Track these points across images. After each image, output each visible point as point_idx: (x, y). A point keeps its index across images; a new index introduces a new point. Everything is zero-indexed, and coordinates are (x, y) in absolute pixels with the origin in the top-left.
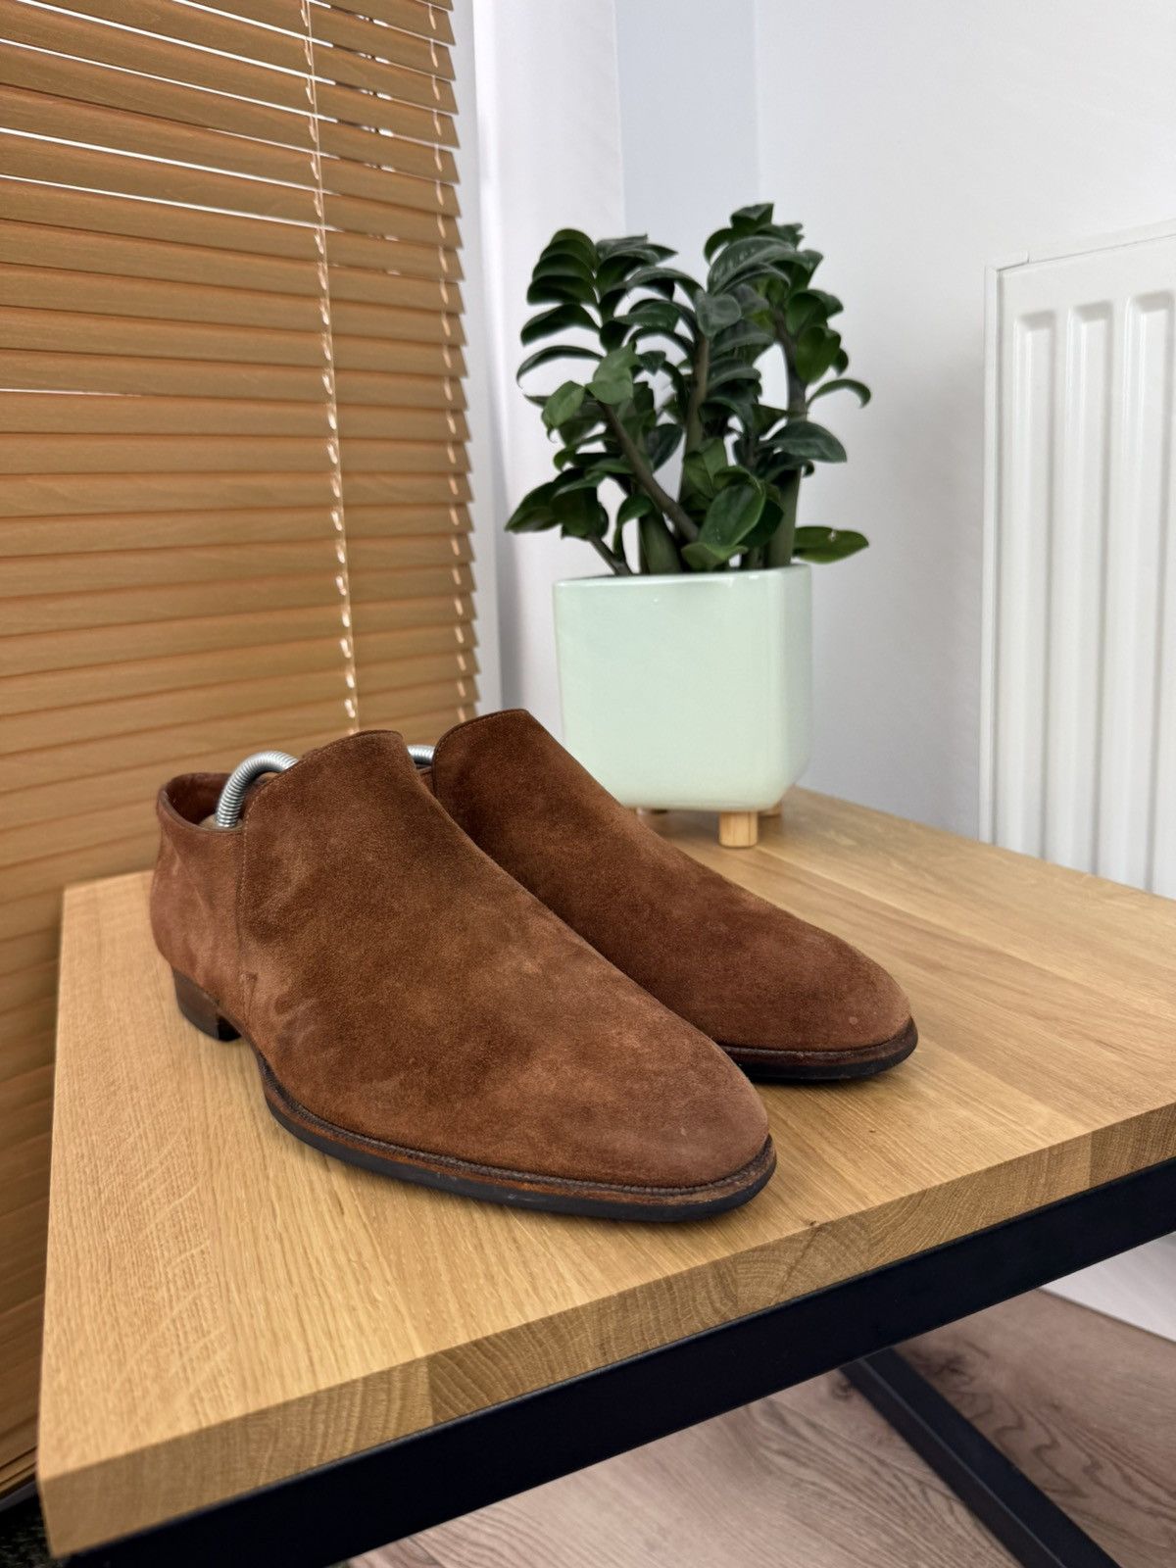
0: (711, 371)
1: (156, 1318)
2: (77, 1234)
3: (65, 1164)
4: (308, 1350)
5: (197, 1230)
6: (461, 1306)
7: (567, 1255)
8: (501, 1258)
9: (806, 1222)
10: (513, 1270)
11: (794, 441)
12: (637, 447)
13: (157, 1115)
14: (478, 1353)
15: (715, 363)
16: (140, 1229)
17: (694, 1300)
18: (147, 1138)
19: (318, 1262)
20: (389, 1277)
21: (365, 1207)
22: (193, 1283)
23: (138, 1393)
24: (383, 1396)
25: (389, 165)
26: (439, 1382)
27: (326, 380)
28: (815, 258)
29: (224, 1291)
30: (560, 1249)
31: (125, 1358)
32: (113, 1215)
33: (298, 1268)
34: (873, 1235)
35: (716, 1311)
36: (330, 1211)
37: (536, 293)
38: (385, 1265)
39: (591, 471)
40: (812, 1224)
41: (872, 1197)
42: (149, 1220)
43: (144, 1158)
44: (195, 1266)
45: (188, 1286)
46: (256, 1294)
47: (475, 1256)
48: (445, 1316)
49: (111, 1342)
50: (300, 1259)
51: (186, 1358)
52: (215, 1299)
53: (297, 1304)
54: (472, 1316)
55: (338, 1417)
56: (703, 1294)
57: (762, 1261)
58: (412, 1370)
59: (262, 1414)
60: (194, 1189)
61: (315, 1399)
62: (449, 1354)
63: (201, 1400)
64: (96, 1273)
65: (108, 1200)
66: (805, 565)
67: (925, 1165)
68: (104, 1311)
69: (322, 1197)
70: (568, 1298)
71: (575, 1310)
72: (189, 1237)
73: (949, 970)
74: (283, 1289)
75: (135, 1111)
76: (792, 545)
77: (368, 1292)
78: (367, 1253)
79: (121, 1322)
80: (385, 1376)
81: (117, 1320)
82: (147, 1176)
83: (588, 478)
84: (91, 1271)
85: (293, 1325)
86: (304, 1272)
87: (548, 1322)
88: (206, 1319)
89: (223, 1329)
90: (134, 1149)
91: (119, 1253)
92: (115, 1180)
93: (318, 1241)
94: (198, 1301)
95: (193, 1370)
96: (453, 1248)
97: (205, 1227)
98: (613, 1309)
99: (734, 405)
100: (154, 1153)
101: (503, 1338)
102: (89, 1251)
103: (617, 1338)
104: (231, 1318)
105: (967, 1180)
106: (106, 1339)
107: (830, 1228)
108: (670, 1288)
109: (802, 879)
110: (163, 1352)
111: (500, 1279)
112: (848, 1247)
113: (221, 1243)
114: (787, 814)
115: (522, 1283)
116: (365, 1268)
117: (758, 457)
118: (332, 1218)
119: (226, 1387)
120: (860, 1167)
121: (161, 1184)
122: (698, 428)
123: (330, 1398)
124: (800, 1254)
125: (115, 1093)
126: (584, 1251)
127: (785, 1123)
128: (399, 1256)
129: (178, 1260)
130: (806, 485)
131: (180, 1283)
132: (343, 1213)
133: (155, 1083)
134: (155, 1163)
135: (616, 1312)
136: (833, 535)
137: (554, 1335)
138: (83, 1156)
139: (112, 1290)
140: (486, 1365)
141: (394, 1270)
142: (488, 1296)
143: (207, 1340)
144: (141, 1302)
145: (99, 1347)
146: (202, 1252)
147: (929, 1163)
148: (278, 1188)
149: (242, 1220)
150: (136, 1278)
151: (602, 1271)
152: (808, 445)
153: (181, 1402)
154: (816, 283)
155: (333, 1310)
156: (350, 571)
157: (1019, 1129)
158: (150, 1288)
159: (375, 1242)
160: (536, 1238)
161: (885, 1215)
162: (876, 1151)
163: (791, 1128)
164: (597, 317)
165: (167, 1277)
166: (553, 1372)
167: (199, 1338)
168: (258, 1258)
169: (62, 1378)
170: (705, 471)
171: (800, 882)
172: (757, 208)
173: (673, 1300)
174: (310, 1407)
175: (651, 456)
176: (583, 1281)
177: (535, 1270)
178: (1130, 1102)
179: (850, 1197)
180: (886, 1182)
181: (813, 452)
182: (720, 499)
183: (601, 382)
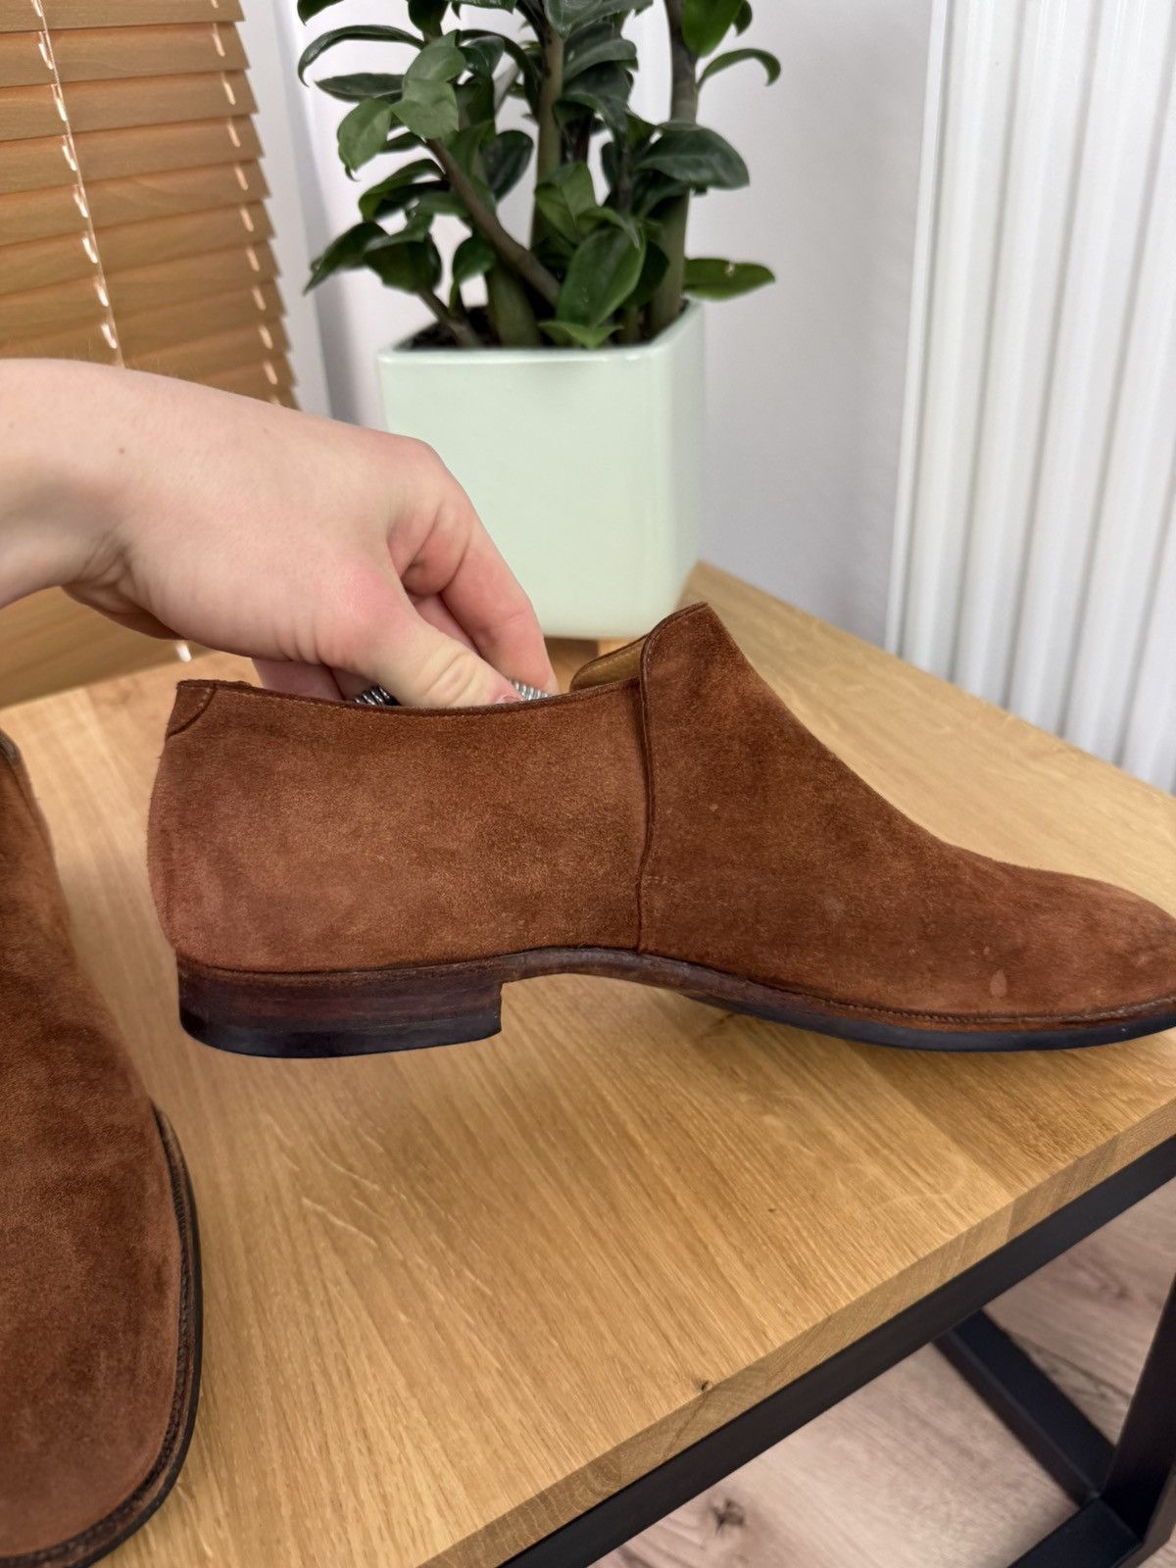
0: (566, 54)
7: (426, 1460)
8: (349, 1467)
9: (698, 1385)
10: (364, 1494)
11: (678, 157)
17: (572, 1496)
30: (418, 1447)
34: (771, 1372)
35: (597, 1493)
40: (704, 1385)
41: (771, 1334)
47: (318, 1467)
56: (582, 1488)
57: (648, 1439)
67: (831, 1270)
70: (427, 1539)
71: (438, 1559)
76: (681, 281)
96: (294, 1453)
99: (601, 110)
105: (875, 1291)
107: (724, 1386)
111: (350, 1504)
112: (744, 1391)
115: (374, 1518)
117: (635, 178)
120: (757, 1278)
122: (555, 127)
124: (690, 1416)
127: (674, 1200)
135: (484, 1540)
136: (731, 268)
141: (225, 1494)
142: (335, 1540)
147: (835, 1267)
151: (466, 1488)
152: (699, 165)
157: (935, 1197)
160: (388, 1429)
162: (777, 1248)
163: (680, 1209)
170: (566, 207)
173: (548, 1506)
175: (491, 177)
176: (444, 1508)
177: (390, 1489)
178: (1057, 1143)
179: (747, 1333)
180: (787, 1304)
181: (705, 175)
182: (586, 246)
183: (414, 104)
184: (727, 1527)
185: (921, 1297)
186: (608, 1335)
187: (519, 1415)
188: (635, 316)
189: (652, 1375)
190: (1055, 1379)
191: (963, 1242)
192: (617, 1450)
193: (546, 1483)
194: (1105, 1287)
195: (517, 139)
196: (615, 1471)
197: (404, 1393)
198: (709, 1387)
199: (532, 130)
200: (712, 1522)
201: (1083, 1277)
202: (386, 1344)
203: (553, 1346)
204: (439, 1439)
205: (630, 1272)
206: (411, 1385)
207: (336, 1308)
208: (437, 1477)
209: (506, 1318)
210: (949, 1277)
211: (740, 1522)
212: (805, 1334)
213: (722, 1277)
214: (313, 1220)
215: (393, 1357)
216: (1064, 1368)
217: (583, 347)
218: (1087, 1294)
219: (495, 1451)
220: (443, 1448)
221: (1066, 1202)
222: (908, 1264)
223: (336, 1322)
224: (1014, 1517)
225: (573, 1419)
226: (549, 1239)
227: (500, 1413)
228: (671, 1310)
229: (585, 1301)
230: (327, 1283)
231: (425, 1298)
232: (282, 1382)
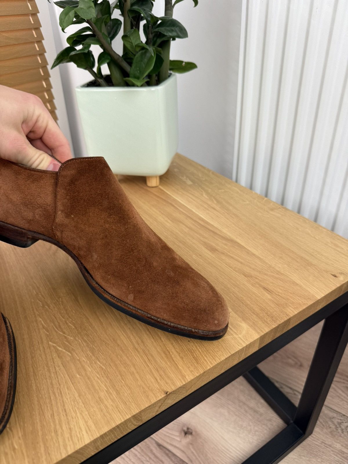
6: (45, 449)
7: (83, 417)
8: (60, 421)
9: (165, 392)
10: (64, 427)
20: (20, 435)
30: (81, 414)
34: (187, 388)
35: (135, 425)
41: (187, 377)
47: (51, 420)
48: (39, 455)
54: (49, 454)
56: (130, 424)
66: (174, 75)
67: (205, 358)
70: (83, 441)
71: (86, 446)
73: (218, 251)
87: (76, 452)
96: (43, 417)
98: (99, 440)
103: (101, 445)
105: (218, 364)
107: (173, 394)
109: (173, 204)
111: (59, 433)
115: (67, 435)
117: (153, 34)
120: (184, 361)
124: (163, 402)
136: (184, 64)
137: (78, 454)
141: (22, 429)
142: (55, 442)
147: (207, 357)
151: (95, 424)
152: (172, 31)
157: (237, 336)
160: (72, 408)
163: (162, 341)
170: (132, 43)
171: (173, 206)
173: (120, 429)
175: (109, 34)
176: (88, 431)
177: (72, 426)
178: (273, 320)
179: (180, 377)
180: (192, 368)
181: (174, 34)
182: (138, 55)
183: (81, 9)
184: (187, 435)
185: (233, 366)
186: (139, 379)
187: (112, 403)
188: (155, 78)
189: (152, 390)
190: (281, 390)
191: (245, 349)
192: (140, 412)
193: (118, 422)
194: (296, 363)
195: (117, 21)
196: (140, 418)
197: (77, 398)
198: (168, 393)
199: (122, 19)
200: (183, 434)
201: (290, 361)
202: (73, 384)
203: (123, 383)
204: (87, 411)
205: (147, 360)
206: (80, 396)
207: (58, 373)
208: (86, 422)
209: (109, 375)
210: (241, 360)
211: (191, 434)
212: (197, 377)
213: (174, 361)
214: (52, 348)
215: (75, 388)
216: (284, 387)
217: (137, 86)
218: (291, 366)
219: (104, 414)
220: (89, 413)
221: (276, 337)
222: (228, 356)
223: (58, 378)
224: (270, 429)
225: (128, 404)
226: (123, 352)
227: (106, 402)
228: (158, 371)
229: (133, 369)
230: (56, 367)
231: (85, 370)
232: (41, 396)
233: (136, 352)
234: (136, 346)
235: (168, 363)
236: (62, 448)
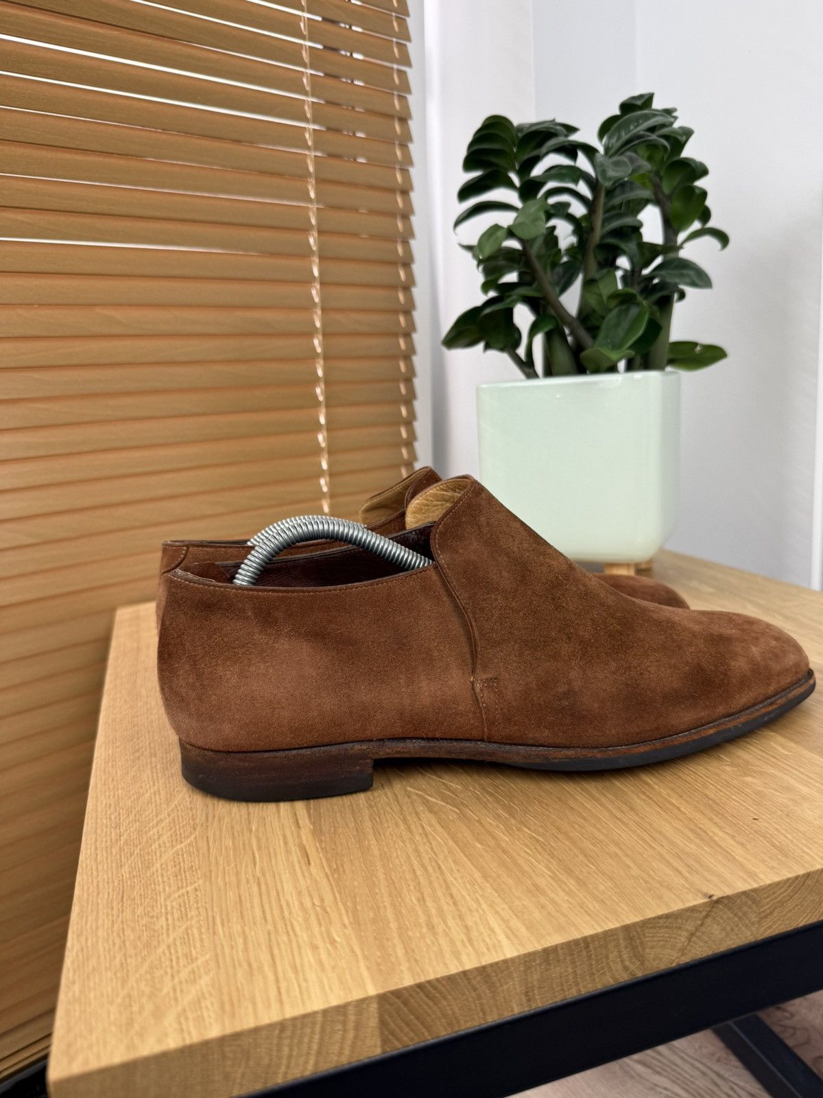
0: (605, 221)
1: (155, 943)
2: (100, 869)
3: (96, 811)
4: (277, 981)
5: (193, 871)
6: (406, 952)
7: (497, 912)
8: (440, 910)
9: (705, 895)
10: (451, 922)
11: (670, 272)
12: (547, 277)
13: (169, 777)
14: (421, 994)
15: (607, 215)
16: (148, 868)
17: (607, 957)
18: (160, 794)
19: (288, 904)
20: (346, 921)
21: (327, 860)
22: (187, 915)
23: (135, 1008)
24: (339, 1027)
25: (359, 79)
26: (387, 1017)
27: (312, 241)
28: (688, 133)
29: (211, 923)
30: (491, 906)
31: (128, 976)
32: (128, 854)
33: (271, 909)
34: (762, 909)
35: (626, 968)
36: (299, 862)
37: (469, 164)
38: (343, 911)
39: (510, 296)
40: (711, 897)
41: (762, 876)
42: (156, 859)
43: (157, 810)
44: (189, 902)
45: (182, 918)
46: (236, 928)
47: (417, 908)
48: (393, 959)
49: (117, 961)
50: (273, 902)
51: (176, 980)
52: (203, 930)
53: (270, 938)
54: (416, 961)
55: (300, 1042)
56: (615, 953)
57: (667, 927)
58: (364, 1006)
59: (237, 1036)
60: (193, 837)
61: (282, 1026)
62: (397, 994)
63: (187, 1019)
64: (112, 901)
65: (126, 842)
66: (676, 373)
67: (806, 850)
68: (115, 934)
69: (293, 850)
70: (498, 950)
71: (505, 962)
72: (186, 877)
74: (259, 926)
75: (152, 772)
76: (666, 356)
77: (329, 934)
78: (329, 898)
79: (128, 944)
80: (341, 1009)
81: (124, 942)
82: (157, 824)
83: (508, 301)
84: (107, 900)
85: (265, 958)
86: (276, 912)
87: (482, 971)
88: (195, 947)
89: (208, 956)
90: (149, 802)
91: (130, 885)
92: (132, 826)
93: (288, 887)
94: (189, 932)
95: (182, 991)
96: (399, 900)
97: (199, 868)
98: (538, 962)
99: (623, 246)
100: (164, 806)
101: (444, 982)
102: (108, 883)
103: (540, 988)
104: (215, 949)
106: (115, 957)
107: (726, 901)
108: (587, 947)
110: (158, 973)
111: (440, 928)
112: (740, 918)
113: (211, 883)
114: (656, 567)
115: (458, 934)
116: (327, 912)
117: (642, 285)
118: (301, 867)
119: (207, 1008)
120: (747, 849)
121: (167, 831)
122: (592, 263)
123: (294, 1026)
124: (699, 922)
125: (139, 758)
126: (510, 908)
127: (679, 810)
128: (355, 904)
129: (177, 895)
130: (678, 308)
131: (176, 916)
132: (309, 864)
133: (170, 752)
134: (164, 815)
135: (540, 965)
136: (698, 348)
137: (486, 982)
138: (110, 805)
139: (122, 917)
140: (428, 1005)
141: (350, 914)
142: (429, 943)
143: (195, 965)
144: (144, 928)
145: (108, 965)
146: (196, 890)
147: (809, 848)
148: (258, 839)
149: (228, 865)
150: (142, 908)
151: (527, 928)
152: (682, 275)
153: (170, 1019)
154: (687, 153)
155: (299, 947)
156: (326, 383)
158: (152, 917)
159: (335, 890)
160: (469, 895)
161: (774, 893)
162: (762, 836)
163: (683, 813)
164: (516, 180)
165: (166, 908)
166: (484, 1013)
167: (188, 963)
168: (240, 897)
169: (76, 988)
172: (641, 96)
173: (589, 957)
174: (277, 1032)
176: (511, 936)
177: (470, 923)
179: (742, 874)
180: (773, 864)
182: (612, 315)
186: (632, 865)
187: (566, 898)
189: (669, 888)
193: (589, 932)
196: (641, 951)
197: (480, 880)
202: (466, 856)
203: (591, 868)
204: (506, 903)
205: (649, 839)
206: (485, 877)
207: (431, 837)
208: (505, 921)
209: (555, 852)
213: (720, 846)
214: (415, 797)
215: (472, 863)
219: (549, 913)
223: (430, 844)
225: (609, 904)
226: (585, 819)
227: (552, 895)
228: (681, 859)
229: (614, 849)
230: (425, 826)
231: (494, 838)
232: (391, 866)
233: (620, 823)
234: (619, 815)
235: (706, 848)
236: (448, 955)
